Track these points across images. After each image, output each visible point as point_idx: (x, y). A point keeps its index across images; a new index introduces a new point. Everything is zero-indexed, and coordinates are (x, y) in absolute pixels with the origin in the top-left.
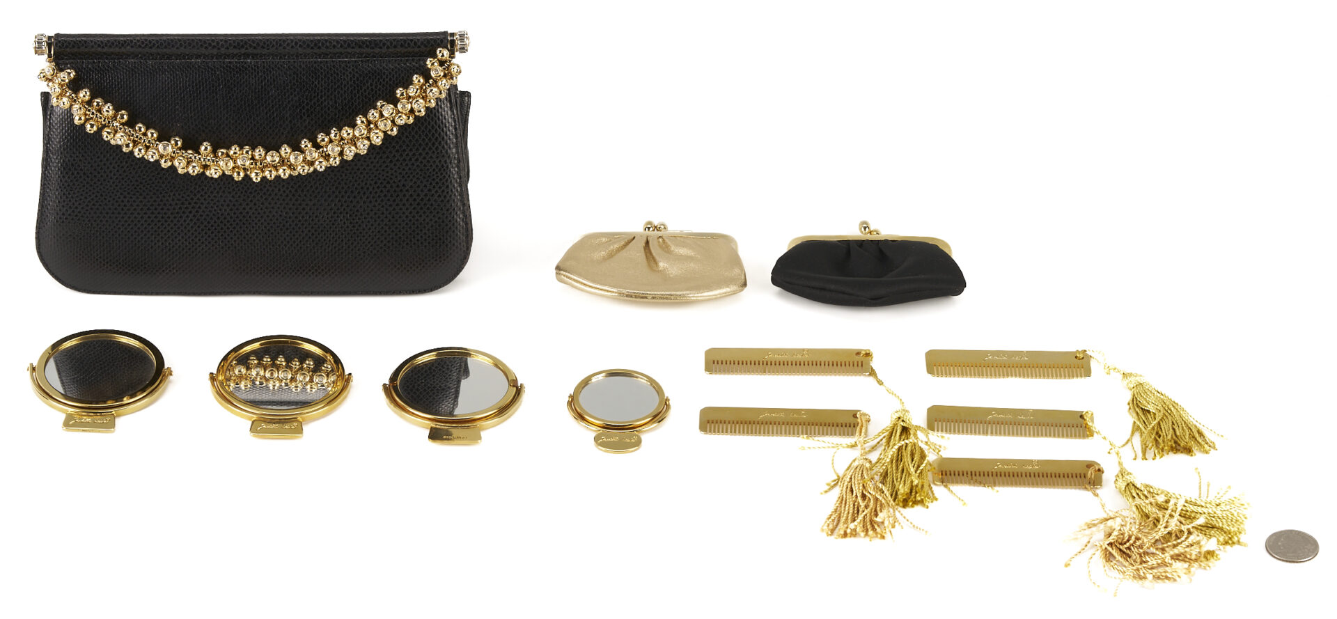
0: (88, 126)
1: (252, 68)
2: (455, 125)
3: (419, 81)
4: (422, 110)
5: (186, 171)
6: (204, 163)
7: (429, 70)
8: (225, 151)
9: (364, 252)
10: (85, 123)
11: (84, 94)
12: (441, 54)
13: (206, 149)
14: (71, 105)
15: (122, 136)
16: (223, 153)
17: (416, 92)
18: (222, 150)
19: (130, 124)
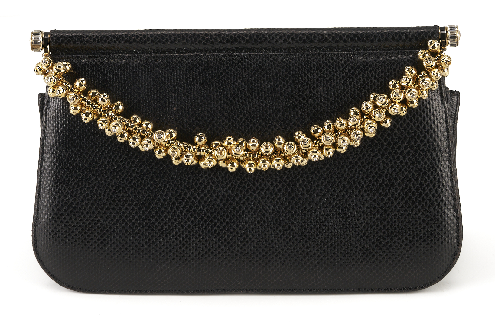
0: (83, 116)
1: (245, 61)
2: (446, 118)
3: (411, 72)
4: (415, 101)
5: (180, 162)
6: (198, 154)
7: (421, 62)
8: (219, 143)
9: (357, 247)
10: (81, 112)
11: (81, 83)
12: (432, 46)
13: (200, 139)
14: (67, 94)
15: (117, 124)
16: (217, 145)
17: (409, 83)
18: (216, 142)
19: (127, 114)
